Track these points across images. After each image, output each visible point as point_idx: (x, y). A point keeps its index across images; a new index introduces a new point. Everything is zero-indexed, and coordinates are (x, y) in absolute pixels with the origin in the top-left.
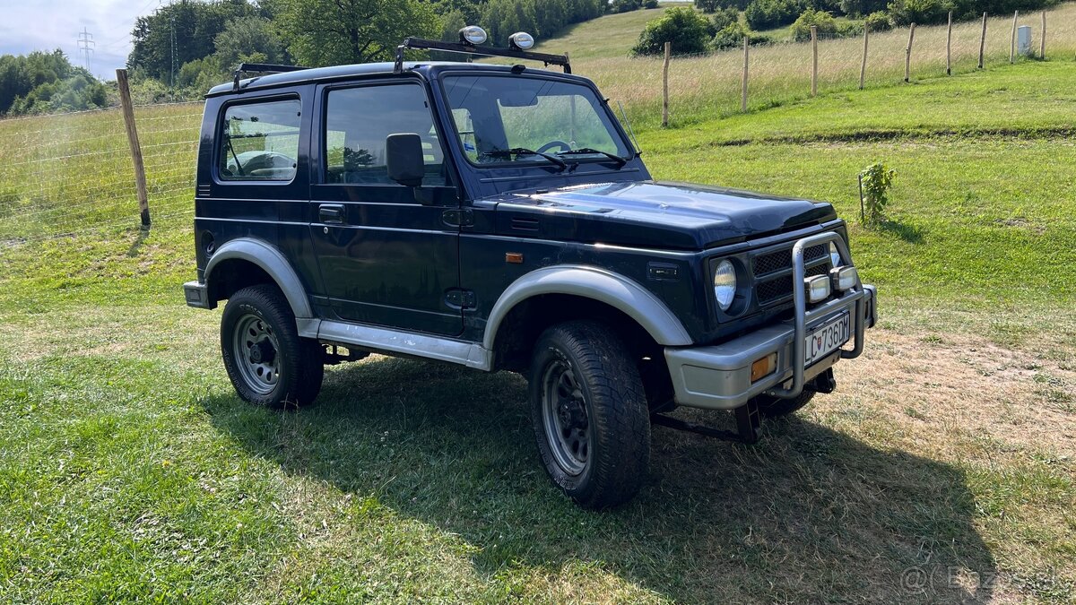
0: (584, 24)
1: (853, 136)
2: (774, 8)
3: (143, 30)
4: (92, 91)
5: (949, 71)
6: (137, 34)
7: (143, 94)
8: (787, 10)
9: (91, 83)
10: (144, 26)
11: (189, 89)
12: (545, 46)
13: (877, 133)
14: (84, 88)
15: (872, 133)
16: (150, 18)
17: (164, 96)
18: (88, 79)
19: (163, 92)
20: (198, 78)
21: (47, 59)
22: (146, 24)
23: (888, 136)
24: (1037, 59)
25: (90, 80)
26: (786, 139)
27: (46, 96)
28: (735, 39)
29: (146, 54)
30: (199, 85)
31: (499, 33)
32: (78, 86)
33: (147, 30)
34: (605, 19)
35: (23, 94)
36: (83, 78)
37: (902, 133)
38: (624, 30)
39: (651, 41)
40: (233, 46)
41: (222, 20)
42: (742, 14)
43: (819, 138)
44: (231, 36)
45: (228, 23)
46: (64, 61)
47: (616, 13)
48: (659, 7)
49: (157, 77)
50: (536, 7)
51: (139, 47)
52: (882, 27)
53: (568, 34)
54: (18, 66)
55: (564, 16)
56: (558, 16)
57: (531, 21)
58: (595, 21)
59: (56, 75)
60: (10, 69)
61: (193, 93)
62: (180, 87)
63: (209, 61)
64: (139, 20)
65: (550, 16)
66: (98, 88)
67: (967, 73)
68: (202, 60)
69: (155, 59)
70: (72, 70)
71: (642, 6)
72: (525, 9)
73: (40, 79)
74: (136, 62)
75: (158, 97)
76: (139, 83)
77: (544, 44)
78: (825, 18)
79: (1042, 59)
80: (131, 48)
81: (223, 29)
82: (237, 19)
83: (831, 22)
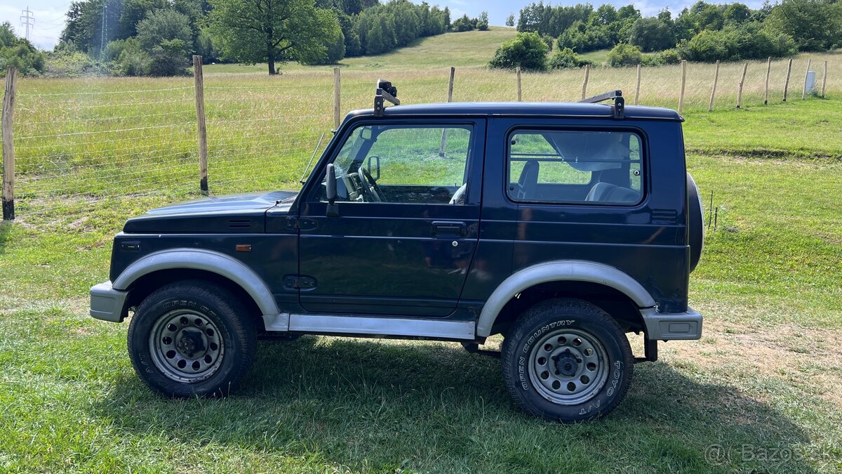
0: (431, 38)
1: (750, 153)
2: (580, 39)
3: (76, 12)
4: (33, 58)
5: (766, 102)
7: (73, 64)
8: (589, 41)
9: (32, 52)
10: (77, 9)
11: (113, 63)
12: (400, 53)
13: (769, 152)
14: (26, 55)
15: (766, 151)
16: (83, 3)
17: (91, 66)
18: (30, 48)
19: (91, 64)
20: (121, 55)
22: (79, 8)
23: (779, 155)
24: (820, 97)
25: (31, 49)
26: (697, 151)
28: (567, 61)
29: (77, 31)
30: (122, 60)
31: (366, 39)
32: (22, 53)
33: (79, 13)
34: (447, 35)
36: (26, 48)
37: (789, 153)
38: (462, 46)
39: (505, 57)
40: (152, 32)
41: (143, 10)
42: (555, 41)
43: (724, 152)
44: (152, 23)
45: (149, 13)
46: (11, 32)
47: (455, 31)
48: (488, 30)
49: (86, 51)
50: (396, 22)
51: (72, 26)
52: (672, 61)
53: (419, 45)
55: (417, 30)
56: (412, 30)
57: (391, 32)
58: (440, 36)
59: (3, 43)
61: (116, 66)
62: (105, 61)
63: (130, 42)
64: (74, 5)
65: (406, 30)
66: (37, 56)
67: (776, 104)
68: (125, 41)
69: (86, 36)
70: (17, 40)
71: (476, 28)
72: (387, 22)
74: (68, 38)
75: (86, 68)
76: (70, 54)
77: (400, 51)
78: (633, 50)
79: (822, 97)
81: (143, 17)
82: (157, 10)
83: (638, 54)
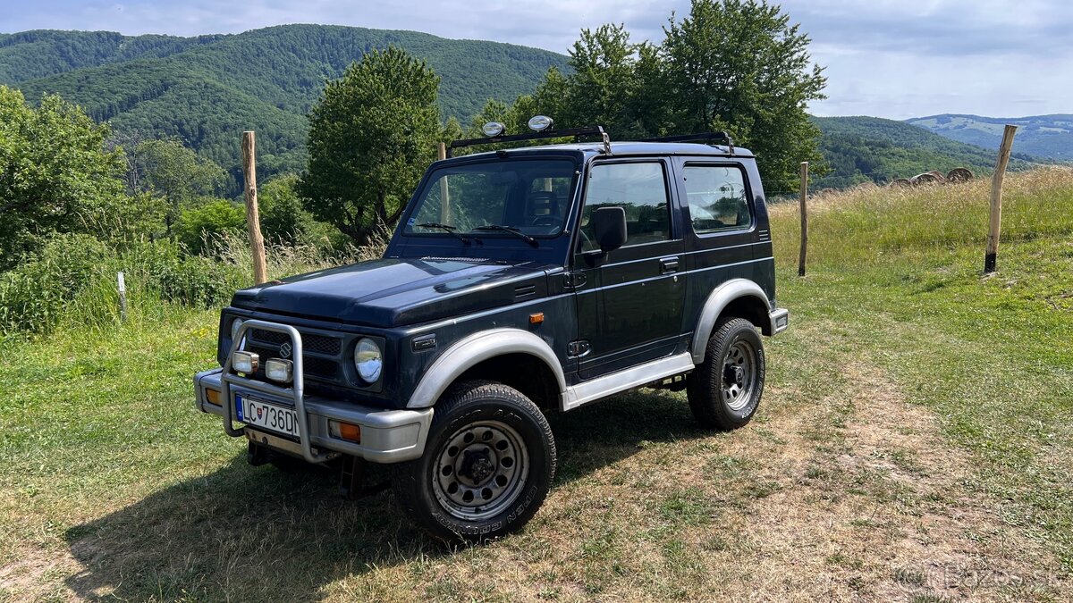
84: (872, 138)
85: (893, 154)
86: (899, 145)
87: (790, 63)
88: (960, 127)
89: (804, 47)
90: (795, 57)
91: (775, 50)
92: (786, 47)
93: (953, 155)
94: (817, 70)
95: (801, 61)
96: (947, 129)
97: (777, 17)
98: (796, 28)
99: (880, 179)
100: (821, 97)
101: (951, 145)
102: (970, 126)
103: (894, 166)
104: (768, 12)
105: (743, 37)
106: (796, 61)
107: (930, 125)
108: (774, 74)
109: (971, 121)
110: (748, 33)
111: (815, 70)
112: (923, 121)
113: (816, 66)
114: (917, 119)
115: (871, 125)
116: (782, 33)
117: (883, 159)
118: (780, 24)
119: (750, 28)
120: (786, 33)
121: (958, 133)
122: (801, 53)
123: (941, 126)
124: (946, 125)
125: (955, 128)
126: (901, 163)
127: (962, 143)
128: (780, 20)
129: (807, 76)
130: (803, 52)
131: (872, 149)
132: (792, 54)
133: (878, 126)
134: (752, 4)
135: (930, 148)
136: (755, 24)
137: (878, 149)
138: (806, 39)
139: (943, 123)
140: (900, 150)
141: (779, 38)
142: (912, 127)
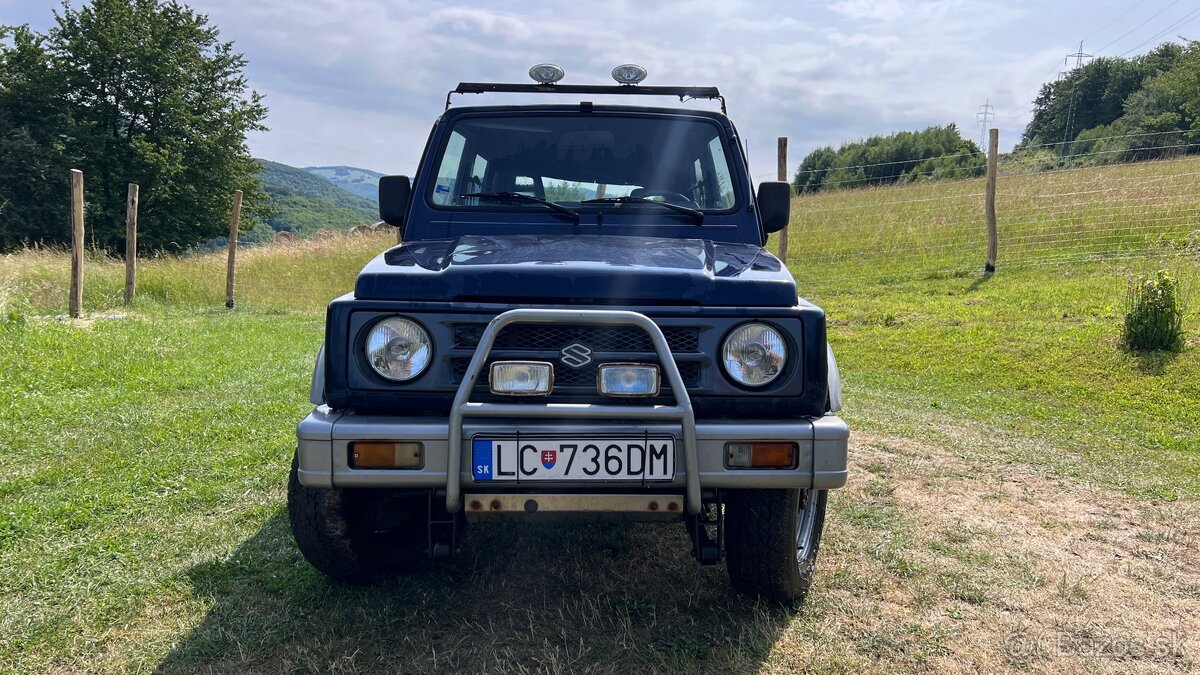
3: (1047, 97)
6: (1039, 102)
7: (1031, 166)
10: (1050, 92)
11: (1083, 159)
16: (1058, 83)
20: (1096, 146)
21: (938, 132)
22: (1052, 90)
27: (929, 171)
29: (1045, 123)
33: (1052, 97)
35: (909, 167)
36: (969, 152)
41: (1140, 77)
44: (1148, 95)
45: (1147, 79)
46: (956, 134)
49: (1051, 147)
51: (1040, 116)
54: (911, 142)
59: (943, 149)
60: (903, 145)
61: (1086, 163)
62: (1073, 158)
63: (1114, 126)
64: (1045, 86)
66: (980, 162)
69: (1053, 127)
70: (960, 144)
73: (928, 154)
74: (1034, 132)
75: (1046, 169)
76: (1030, 155)
80: (1030, 118)
82: (1160, 74)
84: (271, 183)
85: (295, 203)
86: (300, 194)
87: (224, 85)
88: (358, 181)
89: (240, 68)
90: (230, 78)
91: (205, 67)
92: (221, 63)
93: (353, 209)
94: (256, 98)
95: (238, 84)
96: (345, 182)
97: (204, 28)
98: (230, 45)
99: (284, 229)
100: (262, 128)
101: (351, 198)
102: (366, 181)
103: (295, 216)
104: (194, 19)
105: (165, 45)
106: (232, 83)
107: (330, 175)
108: (206, 95)
109: (367, 175)
110: (173, 40)
111: (254, 97)
112: (322, 171)
113: (254, 92)
114: (315, 168)
115: (269, 169)
116: (212, 48)
117: (285, 208)
118: (208, 37)
119: (175, 35)
120: (218, 48)
121: (356, 186)
122: (238, 76)
123: (340, 178)
124: (344, 177)
125: (353, 181)
126: (304, 213)
127: (361, 197)
128: (208, 32)
129: (244, 103)
130: (240, 74)
131: (272, 196)
132: (226, 74)
133: (276, 171)
134: (176, 6)
135: (331, 200)
136: (180, 31)
137: (279, 196)
138: (241, 59)
139: (342, 175)
140: (302, 199)
141: (209, 53)
142: (313, 177)
